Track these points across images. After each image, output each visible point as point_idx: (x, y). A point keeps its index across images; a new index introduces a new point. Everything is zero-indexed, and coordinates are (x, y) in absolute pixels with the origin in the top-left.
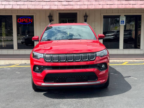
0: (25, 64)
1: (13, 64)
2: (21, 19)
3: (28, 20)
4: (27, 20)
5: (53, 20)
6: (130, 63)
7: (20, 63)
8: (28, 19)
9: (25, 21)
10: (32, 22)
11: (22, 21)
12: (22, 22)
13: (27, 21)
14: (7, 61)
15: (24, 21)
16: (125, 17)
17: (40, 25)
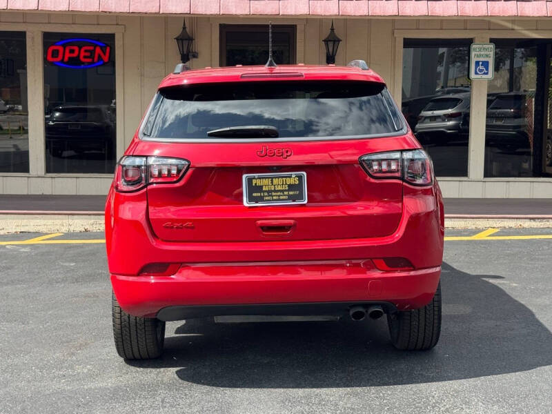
0: (86, 234)
1: (38, 234)
2: (61, 49)
3: (92, 52)
4: (86, 51)
5: (195, 56)
6: (505, 231)
7: (64, 230)
8: (92, 48)
9: (79, 56)
10: (106, 59)
11: (68, 55)
12: (66, 60)
13: (85, 57)
14: (9, 221)
15: (75, 55)
16: (492, 46)
17: (142, 75)
